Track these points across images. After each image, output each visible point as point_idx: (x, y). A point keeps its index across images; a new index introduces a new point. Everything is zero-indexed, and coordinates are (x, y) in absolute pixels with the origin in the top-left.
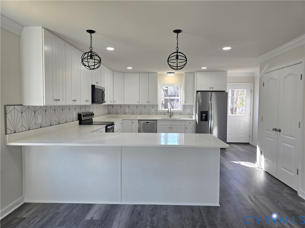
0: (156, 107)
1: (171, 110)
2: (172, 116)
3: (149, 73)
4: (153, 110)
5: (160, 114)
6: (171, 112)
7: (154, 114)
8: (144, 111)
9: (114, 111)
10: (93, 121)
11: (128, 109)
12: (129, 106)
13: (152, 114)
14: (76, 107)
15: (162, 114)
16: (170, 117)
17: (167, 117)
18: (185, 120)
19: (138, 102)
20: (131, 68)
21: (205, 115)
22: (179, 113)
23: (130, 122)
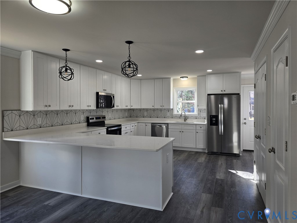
0: (171, 111)
1: (186, 114)
2: (187, 119)
3: (162, 78)
4: (168, 114)
5: (175, 117)
6: (186, 115)
7: (169, 117)
8: (160, 115)
9: (134, 115)
10: (105, 123)
11: (146, 113)
12: (147, 110)
13: (167, 117)
14: (83, 111)
15: (177, 117)
16: (185, 121)
17: (181, 121)
18: (196, 124)
19: (153, 106)
20: (140, 75)
21: (215, 119)
22: (195, 117)
23: (144, 124)
